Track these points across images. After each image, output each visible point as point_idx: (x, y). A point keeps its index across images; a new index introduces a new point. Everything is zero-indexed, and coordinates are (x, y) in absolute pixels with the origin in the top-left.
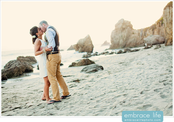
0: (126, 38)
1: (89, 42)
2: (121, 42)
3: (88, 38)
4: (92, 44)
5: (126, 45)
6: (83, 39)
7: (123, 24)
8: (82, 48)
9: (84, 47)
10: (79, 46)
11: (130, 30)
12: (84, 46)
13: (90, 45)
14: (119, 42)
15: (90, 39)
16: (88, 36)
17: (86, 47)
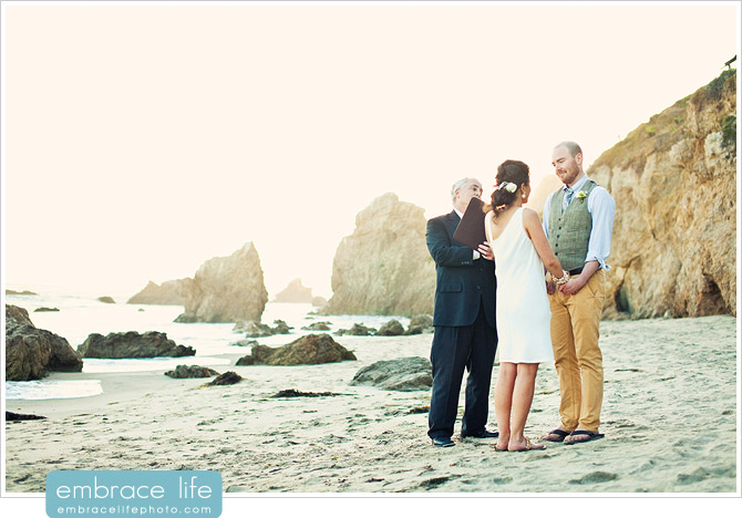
0: (398, 276)
1: (251, 274)
2: (377, 288)
3: (250, 257)
4: (263, 286)
5: (394, 304)
6: (226, 260)
7: (391, 214)
8: (218, 295)
9: (228, 293)
10: (203, 286)
11: (417, 245)
12: (225, 289)
13: (255, 287)
14: (367, 287)
15: (257, 263)
16: (247, 249)
17: (237, 295)
